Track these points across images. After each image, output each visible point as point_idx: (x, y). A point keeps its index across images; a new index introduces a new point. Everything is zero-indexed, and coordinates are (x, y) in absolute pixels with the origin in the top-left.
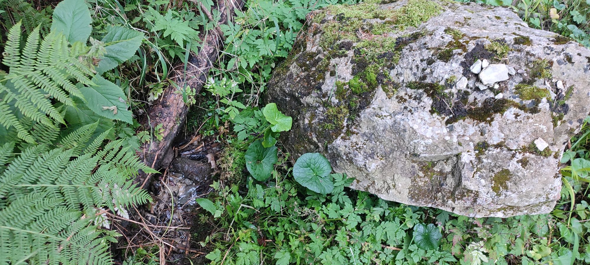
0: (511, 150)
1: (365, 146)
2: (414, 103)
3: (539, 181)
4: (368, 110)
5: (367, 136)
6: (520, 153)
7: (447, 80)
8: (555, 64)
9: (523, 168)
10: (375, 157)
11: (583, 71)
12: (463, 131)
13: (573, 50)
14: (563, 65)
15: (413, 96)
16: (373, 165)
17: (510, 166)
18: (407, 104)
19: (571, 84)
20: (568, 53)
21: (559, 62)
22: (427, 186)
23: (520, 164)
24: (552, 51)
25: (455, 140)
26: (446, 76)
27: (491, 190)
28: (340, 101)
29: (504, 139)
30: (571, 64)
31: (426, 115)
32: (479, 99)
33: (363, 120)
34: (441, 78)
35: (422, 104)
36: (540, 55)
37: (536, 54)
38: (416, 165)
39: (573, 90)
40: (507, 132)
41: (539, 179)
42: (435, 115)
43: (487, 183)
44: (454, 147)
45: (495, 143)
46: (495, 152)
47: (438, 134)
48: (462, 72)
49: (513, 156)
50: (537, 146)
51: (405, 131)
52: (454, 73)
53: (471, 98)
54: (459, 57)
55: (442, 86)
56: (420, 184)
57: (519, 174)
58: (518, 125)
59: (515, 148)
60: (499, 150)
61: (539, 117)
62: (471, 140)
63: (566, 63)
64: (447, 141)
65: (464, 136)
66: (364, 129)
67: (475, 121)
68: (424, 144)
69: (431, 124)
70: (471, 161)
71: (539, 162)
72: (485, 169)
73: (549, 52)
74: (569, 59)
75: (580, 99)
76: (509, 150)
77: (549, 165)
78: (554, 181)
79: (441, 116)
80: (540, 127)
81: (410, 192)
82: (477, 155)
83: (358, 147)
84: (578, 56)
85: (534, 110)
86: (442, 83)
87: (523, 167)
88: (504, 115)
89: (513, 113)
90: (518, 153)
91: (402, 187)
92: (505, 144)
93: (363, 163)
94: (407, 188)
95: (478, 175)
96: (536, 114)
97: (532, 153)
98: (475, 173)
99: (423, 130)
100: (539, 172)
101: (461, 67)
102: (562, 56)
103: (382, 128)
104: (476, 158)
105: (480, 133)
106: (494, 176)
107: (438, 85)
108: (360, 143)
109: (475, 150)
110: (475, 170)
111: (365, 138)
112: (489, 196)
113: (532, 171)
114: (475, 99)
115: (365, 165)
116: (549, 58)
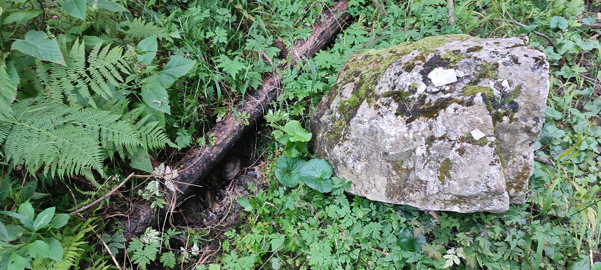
0: (452, 141)
1: (353, 150)
2: (385, 108)
3: (475, 168)
4: (354, 119)
5: (354, 141)
6: (458, 143)
7: (410, 86)
8: (501, 66)
9: (460, 157)
10: (361, 160)
11: (531, 70)
12: (417, 128)
13: (519, 52)
14: (509, 66)
15: (385, 103)
16: (359, 167)
17: (450, 155)
18: (380, 110)
19: (519, 83)
20: (514, 55)
21: (505, 64)
22: (398, 184)
23: (458, 152)
24: (497, 54)
25: (411, 136)
26: (409, 84)
27: (438, 180)
28: (341, 116)
29: (446, 131)
30: (517, 65)
31: (392, 117)
32: (433, 101)
33: (352, 127)
34: (405, 85)
35: (390, 108)
36: (485, 58)
37: (482, 58)
38: (390, 164)
39: (522, 89)
40: (448, 125)
41: (475, 166)
42: (399, 117)
43: (434, 172)
44: (410, 142)
45: (440, 136)
46: (439, 144)
47: (399, 132)
48: (422, 79)
49: (453, 146)
50: (473, 136)
51: (377, 132)
52: (415, 80)
53: (427, 100)
54: (419, 66)
55: (406, 93)
56: (393, 182)
57: (457, 162)
58: (455, 118)
59: (454, 139)
60: (442, 141)
61: (474, 110)
62: (423, 135)
63: (513, 64)
64: (405, 138)
65: (418, 132)
66: (353, 136)
67: (426, 118)
68: (390, 142)
69: (396, 125)
70: (423, 155)
71: (475, 150)
72: (433, 161)
73: (494, 55)
74: (516, 61)
75: (530, 97)
76: (451, 141)
77: (484, 153)
78: (490, 168)
79: (403, 117)
80: (476, 119)
81: (387, 189)
82: (427, 148)
83: (348, 151)
84: (525, 57)
85: (470, 104)
86: (406, 90)
87: (460, 155)
88: (447, 110)
89: (453, 108)
90: (457, 143)
91: (381, 186)
92: (447, 136)
93: (352, 165)
94: (384, 186)
95: (427, 166)
96: (471, 107)
97: (469, 142)
98: (425, 164)
99: (389, 130)
100: (475, 160)
101: (420, 75)
102: (508, 59)
103: (362, 133)
104: (426, 151)
105: (429, 128)
106: (440, 167)
107: (403, 91)
108: (350, 148)
109: (426, 144)
110: (425, 162)
111: (353, 143)
112: (436, 185)
113: (468, 159)
114: (431, 100)
115: (354, 167)
116: (494, 60)
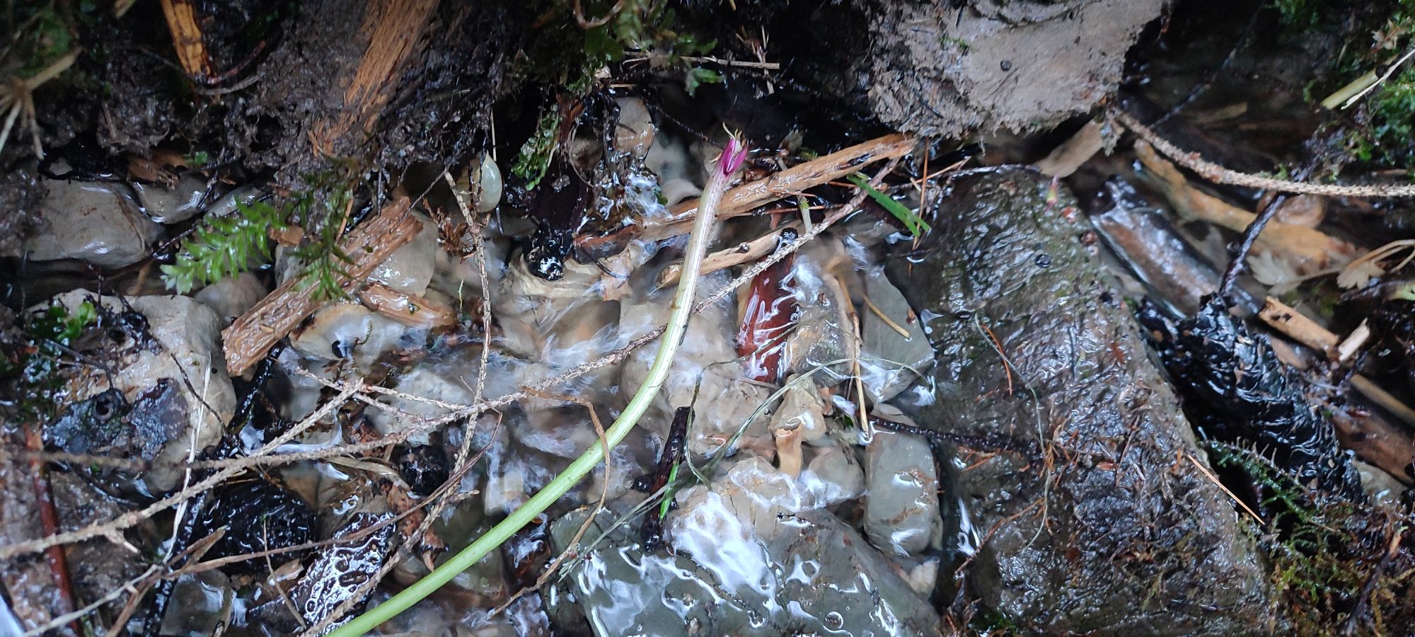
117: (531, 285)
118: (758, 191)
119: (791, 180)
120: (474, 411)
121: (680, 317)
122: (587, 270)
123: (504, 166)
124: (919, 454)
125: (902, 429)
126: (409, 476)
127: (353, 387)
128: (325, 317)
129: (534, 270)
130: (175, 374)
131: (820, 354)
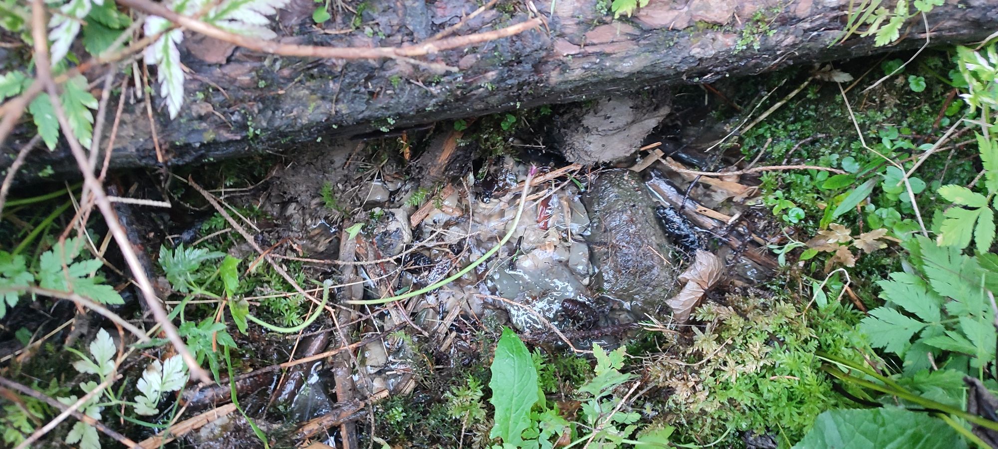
117: (482, 205)
118: (541, 179)
119: (550, 176)
120: (468, 236)
121: (520, 212)
122: (496, 201)
123: (475, 175)
124: (584, 249)
125: (581, 241)
126: (453, 251)
127: (440, 230)
128: (431, 214)
129: (482, 200)
130: (400, 227)
131: (558, 222)
